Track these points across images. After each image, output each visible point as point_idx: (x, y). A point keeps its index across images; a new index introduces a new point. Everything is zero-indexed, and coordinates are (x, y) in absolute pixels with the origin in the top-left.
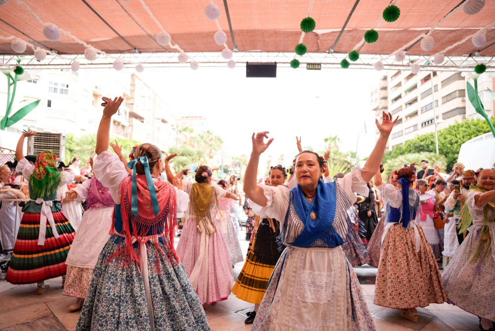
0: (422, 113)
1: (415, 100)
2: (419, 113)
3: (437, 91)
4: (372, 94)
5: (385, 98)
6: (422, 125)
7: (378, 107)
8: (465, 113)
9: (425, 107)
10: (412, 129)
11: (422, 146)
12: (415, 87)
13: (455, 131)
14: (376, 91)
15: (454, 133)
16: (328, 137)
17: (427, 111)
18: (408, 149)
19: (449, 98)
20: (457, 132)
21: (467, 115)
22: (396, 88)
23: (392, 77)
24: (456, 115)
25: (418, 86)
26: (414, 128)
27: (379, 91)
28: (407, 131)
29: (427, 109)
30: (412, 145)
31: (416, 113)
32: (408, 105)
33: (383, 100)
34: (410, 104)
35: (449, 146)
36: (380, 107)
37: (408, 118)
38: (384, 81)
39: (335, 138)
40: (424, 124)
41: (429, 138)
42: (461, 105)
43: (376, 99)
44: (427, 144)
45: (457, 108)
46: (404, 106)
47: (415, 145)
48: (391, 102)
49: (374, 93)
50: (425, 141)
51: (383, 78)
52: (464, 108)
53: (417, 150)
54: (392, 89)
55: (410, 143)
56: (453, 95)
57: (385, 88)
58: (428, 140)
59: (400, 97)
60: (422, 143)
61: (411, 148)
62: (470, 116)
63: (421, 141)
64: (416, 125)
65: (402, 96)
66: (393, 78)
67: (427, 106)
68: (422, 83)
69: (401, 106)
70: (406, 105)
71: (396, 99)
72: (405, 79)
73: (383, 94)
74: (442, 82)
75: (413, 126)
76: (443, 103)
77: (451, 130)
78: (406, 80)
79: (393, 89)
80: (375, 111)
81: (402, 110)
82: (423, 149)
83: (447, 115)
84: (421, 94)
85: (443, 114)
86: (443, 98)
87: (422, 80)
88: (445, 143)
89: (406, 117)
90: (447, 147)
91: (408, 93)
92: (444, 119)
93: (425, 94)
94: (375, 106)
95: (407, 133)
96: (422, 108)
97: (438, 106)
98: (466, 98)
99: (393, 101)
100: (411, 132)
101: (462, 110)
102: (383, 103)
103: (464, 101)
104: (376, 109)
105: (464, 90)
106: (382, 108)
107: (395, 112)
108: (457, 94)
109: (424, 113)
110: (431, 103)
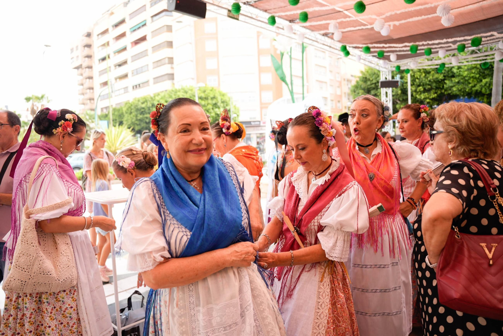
0: (132, 76)
1: (125, 62)
2: (129, 75)
3: (147, 55)
4: (72, 50)
5: (89, 57)
6: (133, 88)
7: (81, 65)
8: (173, 79)
10: (122, 91)
11: (143, 108)
12: (125, 49)
14: (77, 47)
16: (30, 96)
17: (137, 74)
18: (129, 112)
21: (175, 81)
22: (103, 47)
23: (98, 35)
24: (165, 81)
25: (128, 48)
26: (124, 91)
27: (81, 48)
30: (133, 107)
31: (126, 76)
32: (118, 67)
33: (87, 59)
34: (120, 65)
36: (84, 65)
37: (118, 80)
38: (87, 38)
39: (42, 97)
40: (135, 87)
42: (170, 71)
43: (78, 57)
44: (148, 106)
45: (167, 74)
46: (113, 68)
47: (136, 107)
48: (98, 61)
49: (75, 49)
50: (146, 103)
51: (86, 34)
52: (173, 74)
53: (138, 112)
55: (130, 105)
56: (163, 62)
57: (89, 46)
58: (149, 103)
59: (108, 57)
60: (143, 106)
61: (132, 111)
63: (143, 103)
64: (127, 87)
65: (111, 56)
66: (100, 36)
67: (138, 70)
68: (132, 46)
69: (110, 67)
70: (115, 66)
71: (103, 59)
72: (113, 39)
74: (152, 47)
75: (124, 88)
76: (153, 68)
78: (115, 40)
79: (100, 48)
80: (76, 70)
81: (110, 71)
82: (145, 111)
83: (157, 79)
84: (132, 57)
85: (154, 78)
86: (154, 63)
87: (132, 43)
89: (116, 79)
91: (117, 54)
92: (155, 83)
93: (136, 57)
94: (77, 64)
95: (117, 95)
96: (132, 71)
97: (148, 70)
98: (174, 65)
99: (101, 61)
100: (122, 94)
101: (171, 76)
102: (87, 62)
103: (172, 68)
104: (77, 68)
105: (172, 58)
106: (86, 68)
107: (103, 72)
108: (167, 61)
109: (134, 75)
110: (142, 67)
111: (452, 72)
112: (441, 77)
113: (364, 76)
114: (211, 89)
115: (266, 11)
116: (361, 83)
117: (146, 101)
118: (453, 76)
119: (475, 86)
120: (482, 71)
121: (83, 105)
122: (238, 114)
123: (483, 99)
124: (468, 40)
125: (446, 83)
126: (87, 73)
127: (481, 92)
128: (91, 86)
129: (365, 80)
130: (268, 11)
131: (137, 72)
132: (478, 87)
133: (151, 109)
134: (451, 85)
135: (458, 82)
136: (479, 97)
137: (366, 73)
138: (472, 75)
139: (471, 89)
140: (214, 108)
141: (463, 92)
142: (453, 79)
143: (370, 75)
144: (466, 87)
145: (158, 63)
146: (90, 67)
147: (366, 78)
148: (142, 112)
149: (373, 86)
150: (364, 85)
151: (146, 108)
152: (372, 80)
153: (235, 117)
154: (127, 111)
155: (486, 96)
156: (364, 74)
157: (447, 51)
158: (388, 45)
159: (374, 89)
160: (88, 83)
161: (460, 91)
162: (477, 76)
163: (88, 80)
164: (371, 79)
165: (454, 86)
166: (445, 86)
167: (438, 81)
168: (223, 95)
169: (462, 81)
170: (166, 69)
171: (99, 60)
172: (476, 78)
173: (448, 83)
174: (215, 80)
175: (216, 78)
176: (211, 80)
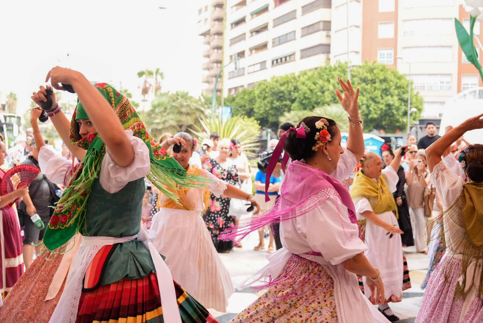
0: (273, 47)
1: (265, 28)
2: (270, 45)
3: (296, 18)
4: (200, 11)
5: (220, 20)
6: (273, 63)
7: (209, 30)
8: (329, 52)
9: (278, 40)
10: (258, 67)
11: (282, 92)
12: (266, 9)
13: (327, 75)
14: (206, 8)
15: (326, 77)
16: (144, 70)
17: (280, 44)
18: (262, 96)
19: (310, 30)
20: (331, 76)
21: (331, 56)
22: (238, 7)
24: (318, 54)
25: (270, 8)
26: (261, 66)
27: (211, 8)
28: (252, 69)
29: (281, 42)
30: (267, 90)
31: (264, 46)
32: (254, 33)
33: (216, 23)
34: (258, 31)
35: (319, 94)
36: (213, 31)
37: (254, 51)
39: (157, 72)
40: (275, 62)
41: (291, 82)
42: (324, 41)
43: (206, 20)
44: (289, 89)
45: (320, 45)
46: (248, 35)
47: (273, 90)
48: (230, 26)
49: (204, 10)
50: (286, 85)
52: (329, 45)
53: (275, 98)
54: (232, 7)
55: (264, 87)
56: (316, 27)
57: (220, 6)
58: (290, 84)
59: (242, 20)
60: (283, 88)
61: (267, 95)
62: (335, 56)
63: (281, 85)
64: (265, 62)
65: (247, 20)
67: (281, 38)
69: (245, 34)
70: (252, 33)
71: (237, 23)
73: (218, 13)
74: (303, 7)
75: (260, 63)
76: (302, 36)
77: (323, 74)
79: (235, 8)
80: (203, 37)
81: (245, 39)
82: (283, 96)
83: (306, 52)
84: (274, 20)
85: (302, 51)
86: (303, 28)
87: (275, 1)
88: (314, 89)
89: (251, 50)
90: (317, 96)
91: (255, 16)
92: (302, 57)
93: (279, 21)
94: (204, 29)
95: (251, 73)
96: (273, 39)
97: (295, 39)
98: (332, 33)
99: (233, 25)
100: (257, 71)
101: (326, 48)
102: (216, 27)
103: (328, 36)
104: (204, 34)
105: (330, 22)
106: (215, 34)
107: (234, 41)
108: (321, 26)
109: (275, 46)
110: (287, 34)
114: (381, 68)
117: (287, 82)
121: (207, 85)
122: (420, 107)
126: (216, 40)
128: (219, 59)
131: (280, 41)
133: (292, 93)
140: (384, 96)
145: (309, 30)
146: (220, 34)
148: (281, 97)
151: (285, 92)
153: (416, 113)
154: (260, 95)
160: (215, 55)
163: (216, 51)
168: (399, 78)
170: (319, 38)
171: (232, 25)
174: (391, 54)
175: (392, 52)
176: (384, 55)
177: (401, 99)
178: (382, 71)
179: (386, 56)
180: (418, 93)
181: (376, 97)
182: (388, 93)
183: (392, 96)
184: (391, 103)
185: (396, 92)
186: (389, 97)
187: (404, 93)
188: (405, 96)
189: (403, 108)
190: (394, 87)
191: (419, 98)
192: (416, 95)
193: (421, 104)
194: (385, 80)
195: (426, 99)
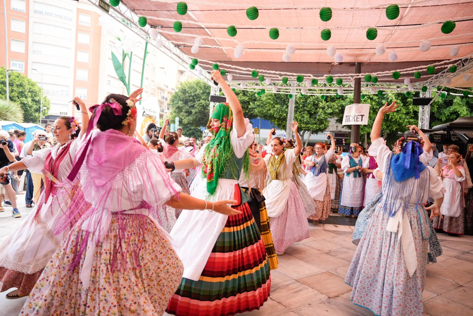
111: (255, 97)
112: (246, 99)
113: (184, 88)
115: (133, 10)
116: (180, 94)
118: (255, 100)
119: (270, 110)
120: (275, 99)
123: (274, 122)
124: (293, 76)
125: (249, 104)
127: (273, 116)
129: (184, 92)
130: (135, 11)
132: (271, 111)
134: (254, 106)
135: (259, 106)
136: (272, 119)
137: (185, 86)
138: (269, 101)
139: (267, 112)
141: (262, 114)
142: (256, 102)
143: (189, 88)
144: (264, 110)
147: (185, 90)
149: (191, 98)
150: (182, 96)
152: (191, 93)
155: (277, 119)
156: (184, 87)
157: (272, 80)
158: (234, 67)
159: (191, 101)
161: (260, 112)
162: (272, 102)
164: (189, 92)
165: (256, 108)
166: (249, 106)
167: (244, 102)
169: (261, 105)
172: (271, 104)
173: (252, 105)
174: (22, 65)
175: (23, 63)
176: (16, 65)
177: (33, 100)
178: (18, 77)
179: (18, 66)
180: (46, 97)
181: (13, 97)
182: (23, 95)
183: (26, 97)
184: (26, 102)
185: (30, 94)
186: (24, 99)
187: (35, 96)
188: (37, 99)
189: (35, 107)
190: (28, 90)
191: (47, 100)
192: (45, 98)
193: (49, 105)
194: (21, 85)
195: (52, 102)
